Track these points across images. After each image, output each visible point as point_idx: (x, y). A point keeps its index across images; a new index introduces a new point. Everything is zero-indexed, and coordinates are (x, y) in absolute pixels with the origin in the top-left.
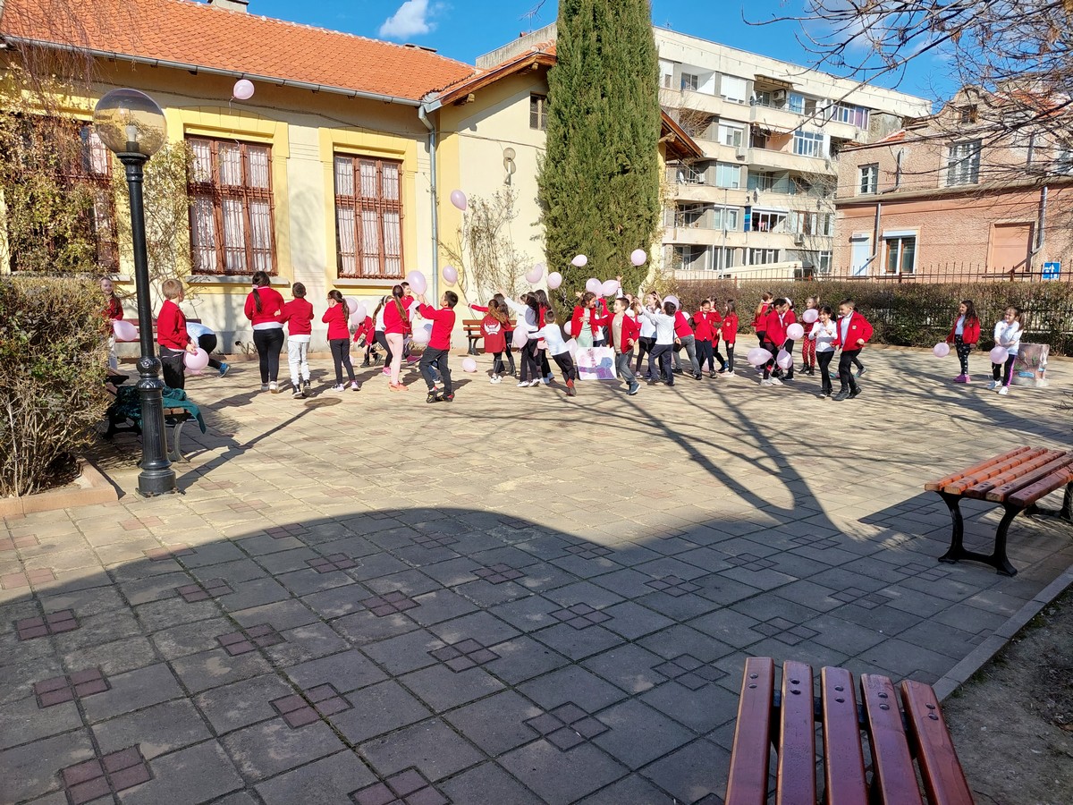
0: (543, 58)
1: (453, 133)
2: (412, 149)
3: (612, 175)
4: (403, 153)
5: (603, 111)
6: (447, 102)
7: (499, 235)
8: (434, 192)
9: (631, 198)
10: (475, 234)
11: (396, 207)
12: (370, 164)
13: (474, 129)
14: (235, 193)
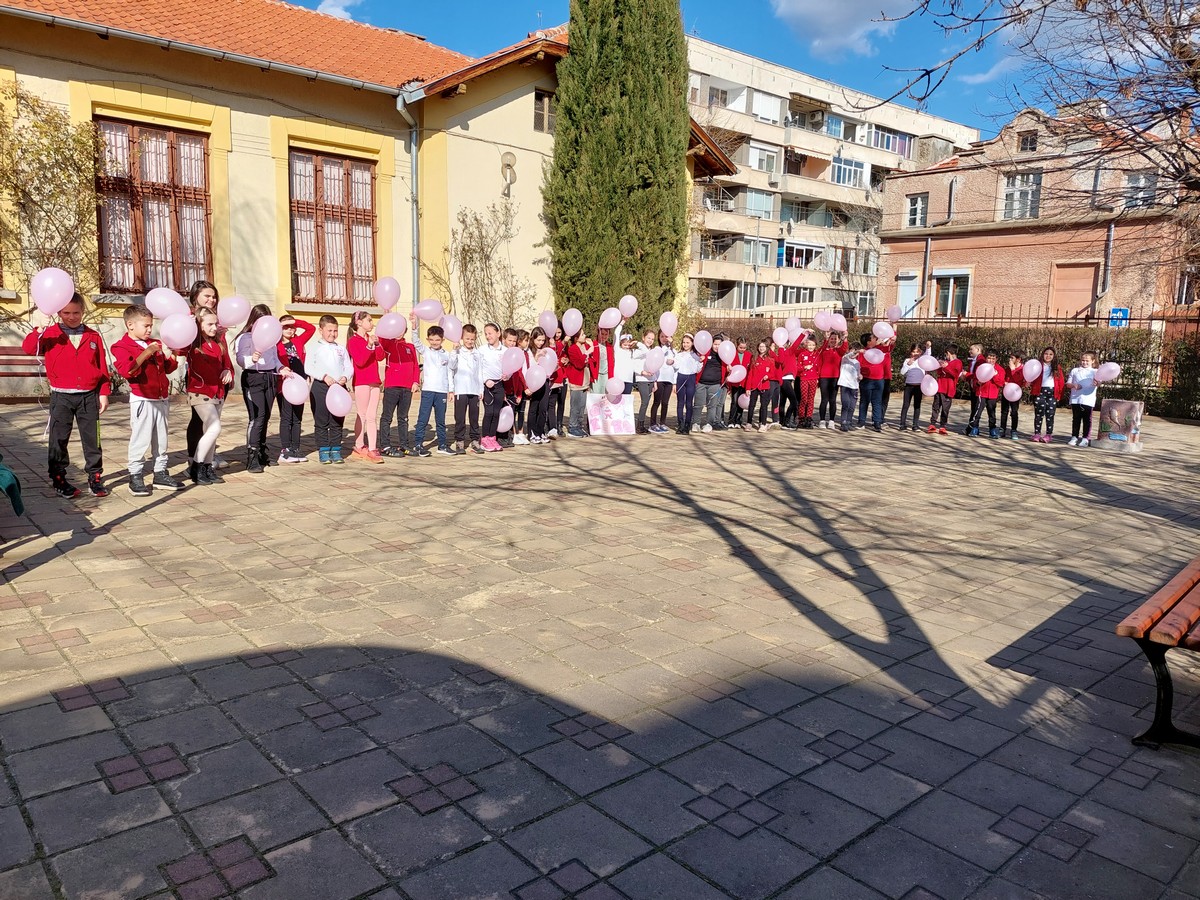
0: (550, 46)
1: (440, 131)
2: (389, 149)
3: (631, 189)
4: (377, 152)
5: (621, 112)
6: (432, 93)
7: (495, 257)
8: (416, 201)
9: (654, 217)
10: (465, 255)
11: (368, 218)
12: (335, 164)
13: (466, 127)
14: (160, 193)
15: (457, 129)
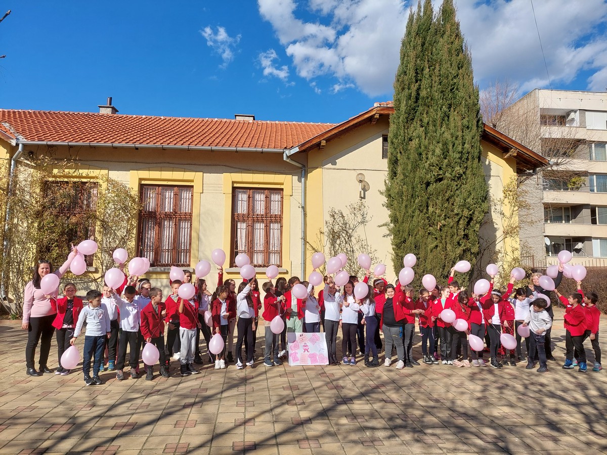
0: (382, 110)
2: (288, 181)
4: (282, 184)
8: (304, 208)
10: (334, 236)
11: (278, 219)
12: (261, 193)
13: (335, 164)
14: (169, 216)
15: (329, 166)
